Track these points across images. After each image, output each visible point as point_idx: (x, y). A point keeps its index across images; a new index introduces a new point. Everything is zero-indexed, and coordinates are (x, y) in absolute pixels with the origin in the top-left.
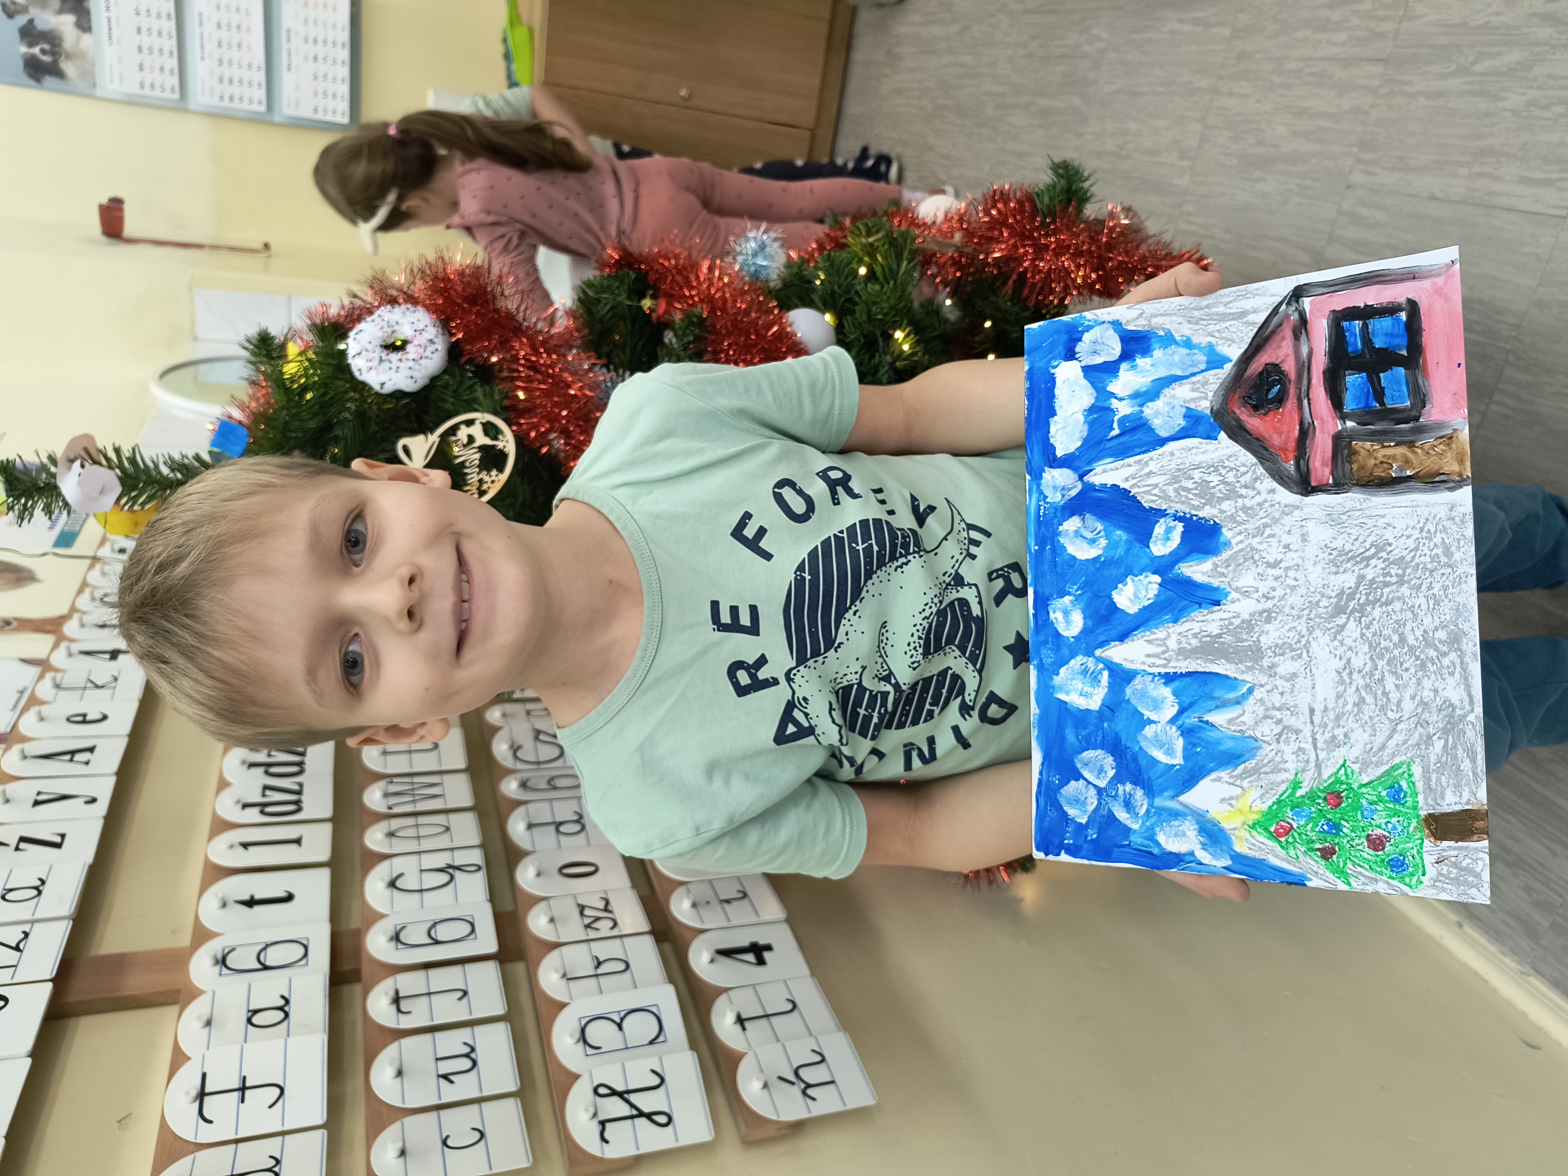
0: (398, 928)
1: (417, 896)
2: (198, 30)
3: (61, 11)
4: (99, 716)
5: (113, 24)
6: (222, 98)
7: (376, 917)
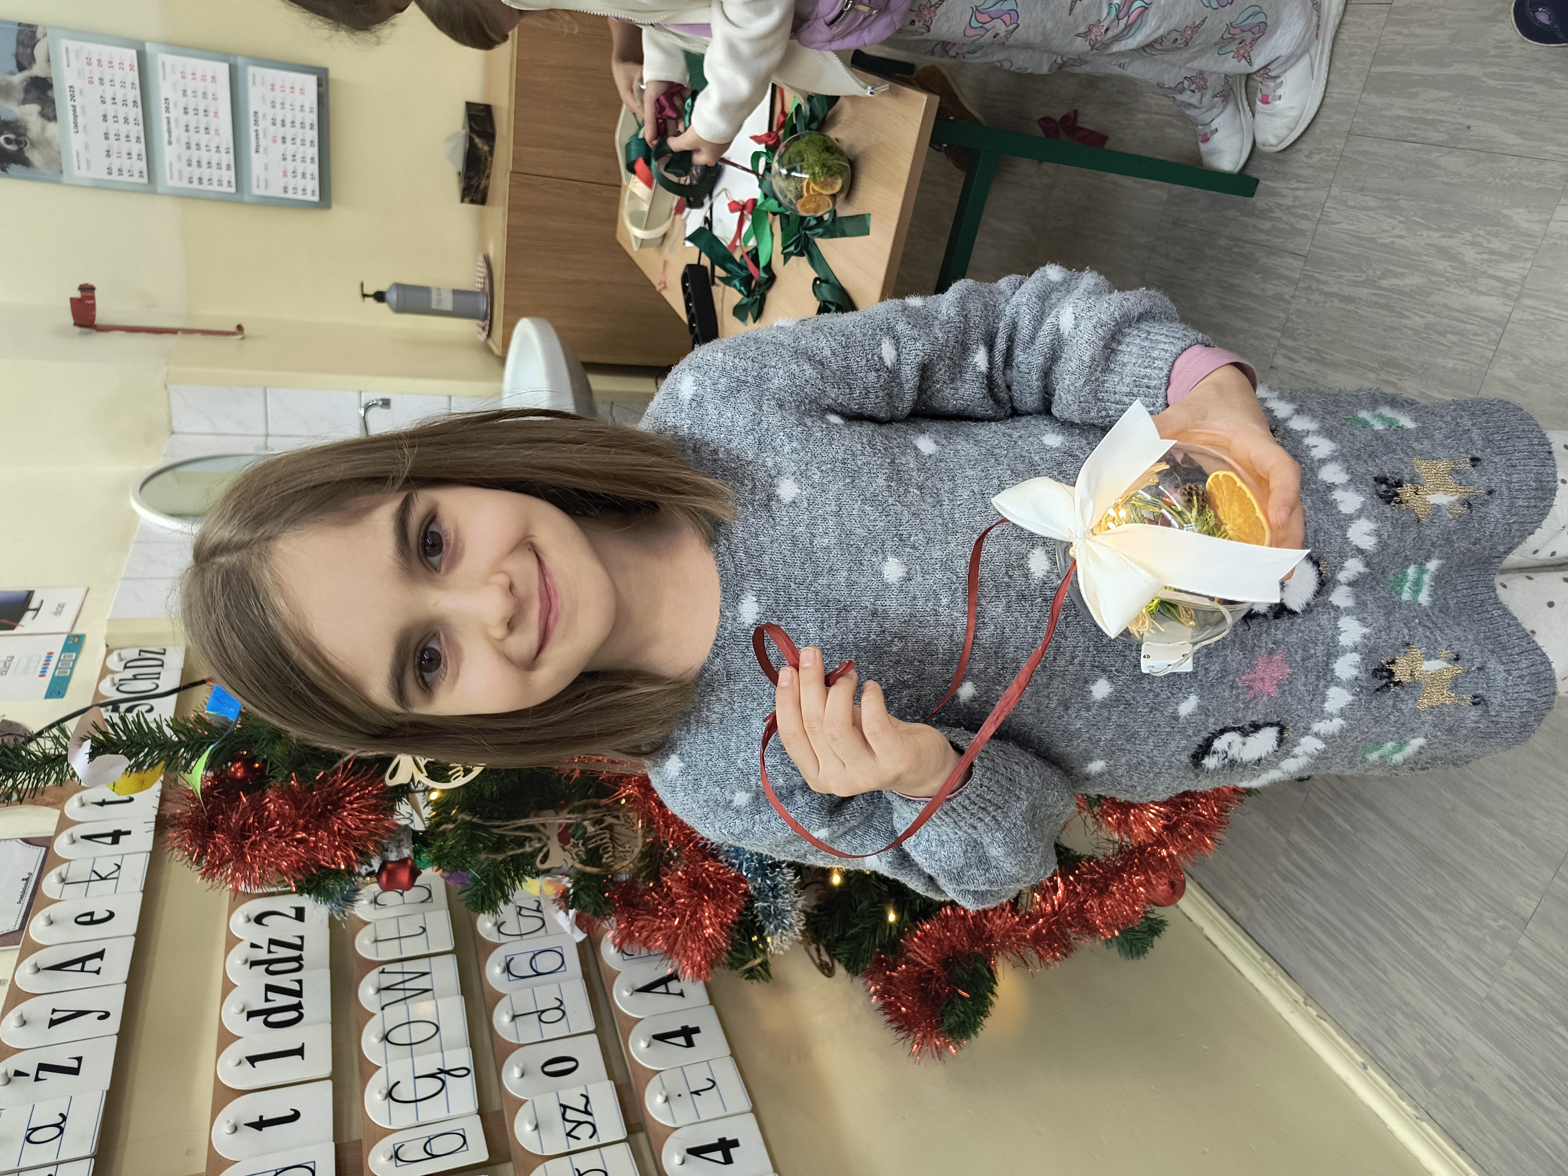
1: (413, 1106)
2: (164, 115)
3: (24, 102)
4: (107, 914)
5: (79, 112)
6: (191, 182)
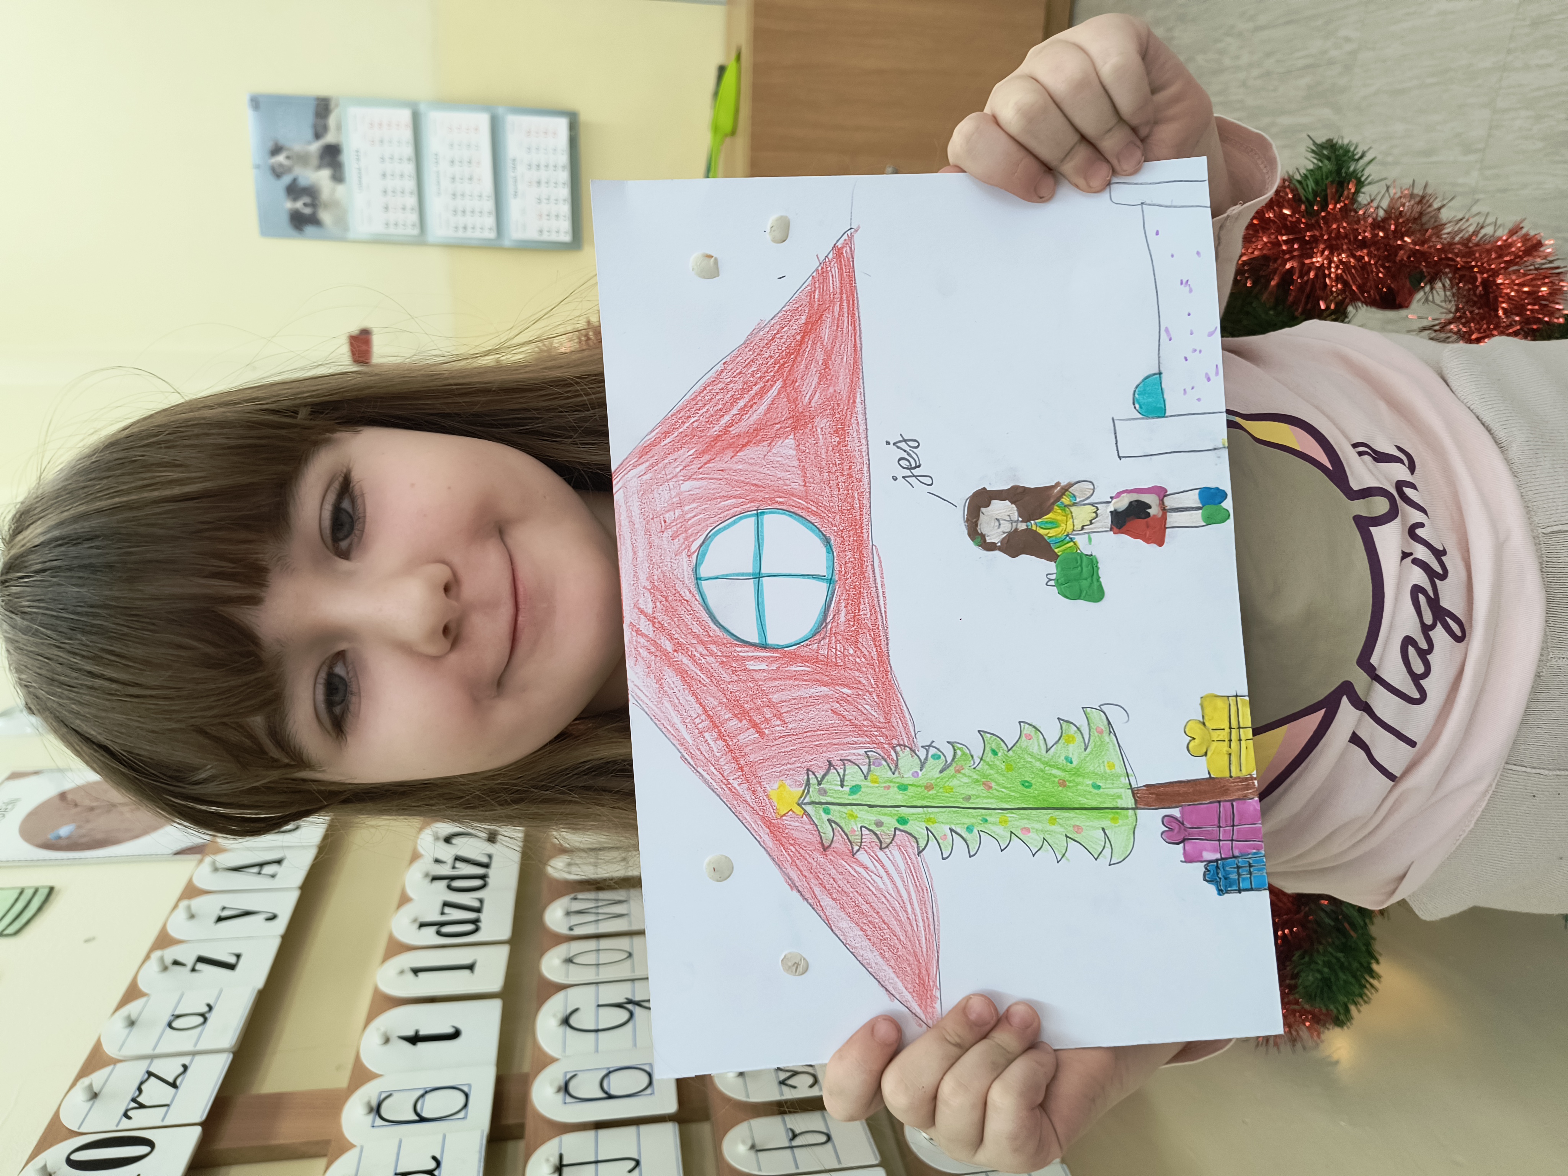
0: (568, 1076)
1: (592, 1036)
2: (434, 168)
5: (363, 173)
6: (456, 231)
7: (545, 1061)
